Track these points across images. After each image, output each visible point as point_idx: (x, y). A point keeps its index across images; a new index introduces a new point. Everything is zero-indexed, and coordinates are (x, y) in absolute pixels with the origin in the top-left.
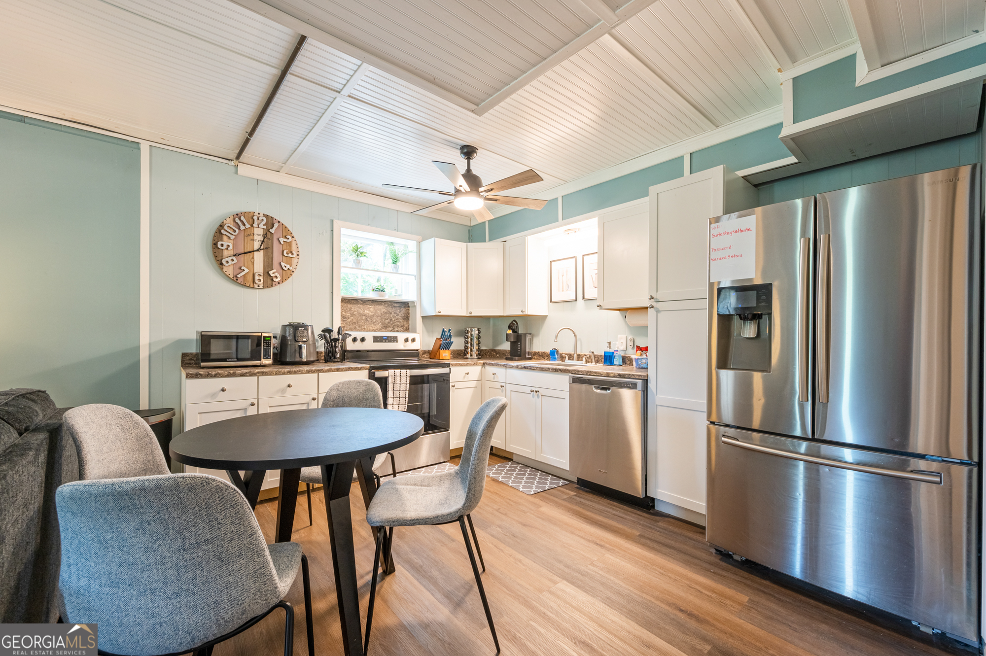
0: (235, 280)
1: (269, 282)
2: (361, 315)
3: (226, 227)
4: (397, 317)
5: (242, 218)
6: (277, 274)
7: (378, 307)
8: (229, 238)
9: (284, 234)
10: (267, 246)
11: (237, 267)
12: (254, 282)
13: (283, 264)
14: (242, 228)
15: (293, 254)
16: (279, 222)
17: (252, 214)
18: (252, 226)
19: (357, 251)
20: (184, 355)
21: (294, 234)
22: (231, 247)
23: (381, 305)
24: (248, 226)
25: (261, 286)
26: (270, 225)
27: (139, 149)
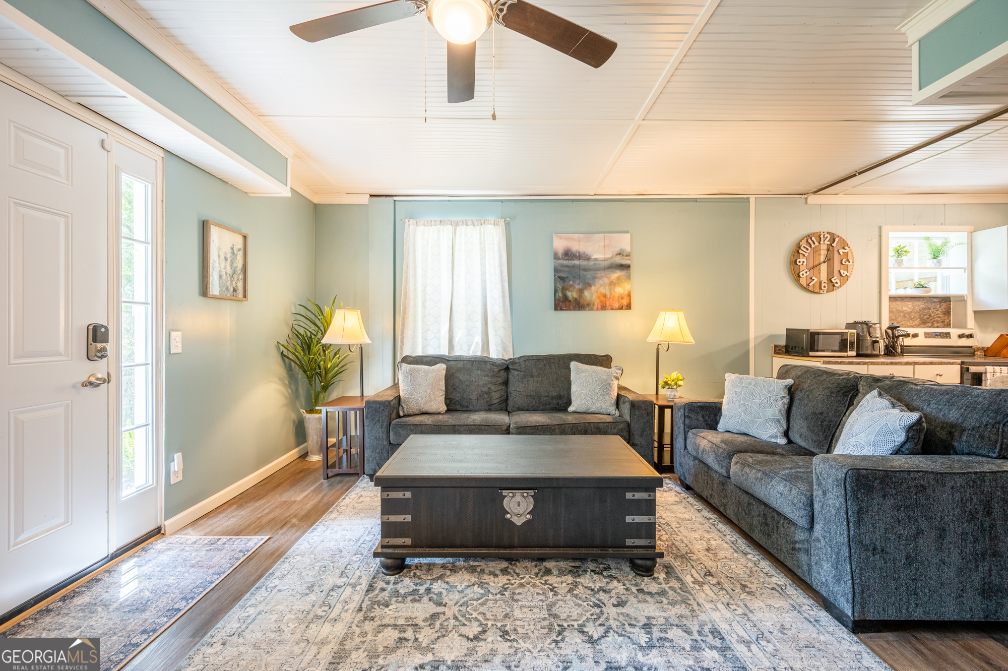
0: (806, 289)
1: (832, 286)
2: (899, 311)
3: (802, 248)
4: (937, 312)
5: (813, 239)
6: (837, 281)
7: (917, 303)
8: (804, 255)
9: (842, 246)
10: (829, 260)
11: (809, 277)
12: (820, 288)
13: (842, 271)
14: (813, 246)
15: (849, 262)
16: (838, 236)
17: (819, 234)
18: (819, 243)
19: (899, 252)
20: (776, 346)
21: (850, 245)
22: (805, 264)
23: (919, 301)
24: (817, 244)
25: (825, 292)
26: (832, 241)
27: (749, 202)
